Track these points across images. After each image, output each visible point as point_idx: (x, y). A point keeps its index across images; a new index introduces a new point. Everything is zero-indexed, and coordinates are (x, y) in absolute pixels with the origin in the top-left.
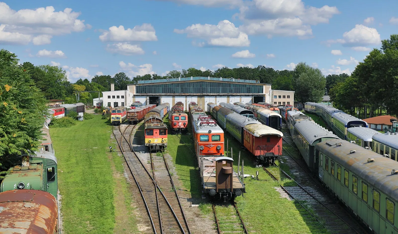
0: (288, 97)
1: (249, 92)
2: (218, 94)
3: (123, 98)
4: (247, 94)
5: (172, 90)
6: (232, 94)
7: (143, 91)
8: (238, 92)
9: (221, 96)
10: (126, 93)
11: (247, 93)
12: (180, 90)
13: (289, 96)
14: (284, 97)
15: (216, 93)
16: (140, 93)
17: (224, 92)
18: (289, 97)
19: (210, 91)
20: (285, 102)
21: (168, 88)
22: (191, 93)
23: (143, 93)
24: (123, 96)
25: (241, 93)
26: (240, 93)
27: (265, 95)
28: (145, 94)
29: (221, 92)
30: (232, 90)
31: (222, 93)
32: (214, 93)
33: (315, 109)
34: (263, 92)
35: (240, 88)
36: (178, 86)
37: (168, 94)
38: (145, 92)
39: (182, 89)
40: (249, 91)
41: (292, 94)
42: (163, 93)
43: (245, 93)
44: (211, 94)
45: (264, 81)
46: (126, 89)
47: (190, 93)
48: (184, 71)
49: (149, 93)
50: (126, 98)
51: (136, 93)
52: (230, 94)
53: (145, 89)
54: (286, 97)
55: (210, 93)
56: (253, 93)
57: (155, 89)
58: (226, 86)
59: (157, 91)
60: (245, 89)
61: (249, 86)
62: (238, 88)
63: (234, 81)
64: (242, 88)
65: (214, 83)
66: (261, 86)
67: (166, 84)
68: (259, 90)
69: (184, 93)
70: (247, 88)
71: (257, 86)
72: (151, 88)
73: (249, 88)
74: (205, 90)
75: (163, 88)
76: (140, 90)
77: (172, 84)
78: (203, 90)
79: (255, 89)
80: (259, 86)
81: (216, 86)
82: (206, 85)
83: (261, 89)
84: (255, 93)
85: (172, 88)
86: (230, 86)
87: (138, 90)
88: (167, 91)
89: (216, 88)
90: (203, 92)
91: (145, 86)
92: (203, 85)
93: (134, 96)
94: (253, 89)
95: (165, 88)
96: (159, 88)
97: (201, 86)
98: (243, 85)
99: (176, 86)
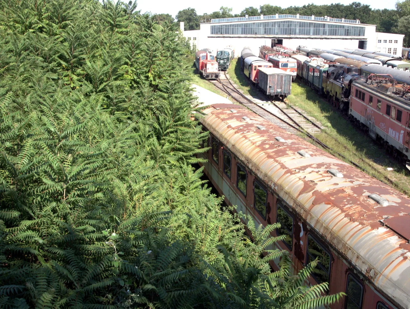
1: (348, 35)
2: (309, 36)
3: (196, 40)
4: (345, 37)
5: (254, 31)
6: (326, 37)
7: (219, 32)
8: (333, 35)
9: (312, 38)
11: (345, 35)
12: (263, 31)
14: (391, 41)
15: (307, 35)
16: (215, 34)
17: (316, 35)
18: (397, 43)
19: (300, 32)
21: (247, 28)
22: (276, 34)
23: (219, 34)
24: (196, 38)
25: (338, 35)
26: (336, 35)
27: (366, 39)
28: (221, 35)
29: (311, 34)
30: (326, 32)
31: (313, 35)
32: (304, 35)
34: (364, 35)
36: (261, 26)
37: (249, 35)
38: (221, 33)
39: (265, 29)
40: (348, 33)
41: (400, 38)
42: (242, 34)
43: (343, 35)
46: (199, 28)
47: (274, 34)
49: (226, 34)
50: (198, 40)
52: (323, 37)
53: (222, 28)
54: (393, 42)
56: (352, 35)
57: (233, 28)
58: (319, 27)
59: (235, 31)
60: (343, 31)
61: (348, 27)
62: (334, 30)
63: (328, 20)
64: (339, 29)
65: (305, 22)
66: (362, 28)
67: (247, 24)
68: (360, 32)
69: (268, 34)
70: (345, 30)
71: (357, 27)
72: (228, 28)
73: (348, 30)
74: (293, 32)
75: (242, 29)
76: (215, 30)
77: (254, 23)
78: (291, 31)
79: (355, 31)
80: (360, 27)
81: (307, 27)
82: (295, 25)
83: (361, 32)
84: (354, 35)
85: (254, 28)
86: (324, 27)
87: (212, 30)
88: (247, 32)
89: (307, 29)
90: (290, 34)
91: (222, 26)
92: (291, 25)
93: (209, 37)
94: (352, 31)
95: (245, 28)
96: (238, 28)
97: (288, 26)
98: (341, 26)
99: (258, 26)
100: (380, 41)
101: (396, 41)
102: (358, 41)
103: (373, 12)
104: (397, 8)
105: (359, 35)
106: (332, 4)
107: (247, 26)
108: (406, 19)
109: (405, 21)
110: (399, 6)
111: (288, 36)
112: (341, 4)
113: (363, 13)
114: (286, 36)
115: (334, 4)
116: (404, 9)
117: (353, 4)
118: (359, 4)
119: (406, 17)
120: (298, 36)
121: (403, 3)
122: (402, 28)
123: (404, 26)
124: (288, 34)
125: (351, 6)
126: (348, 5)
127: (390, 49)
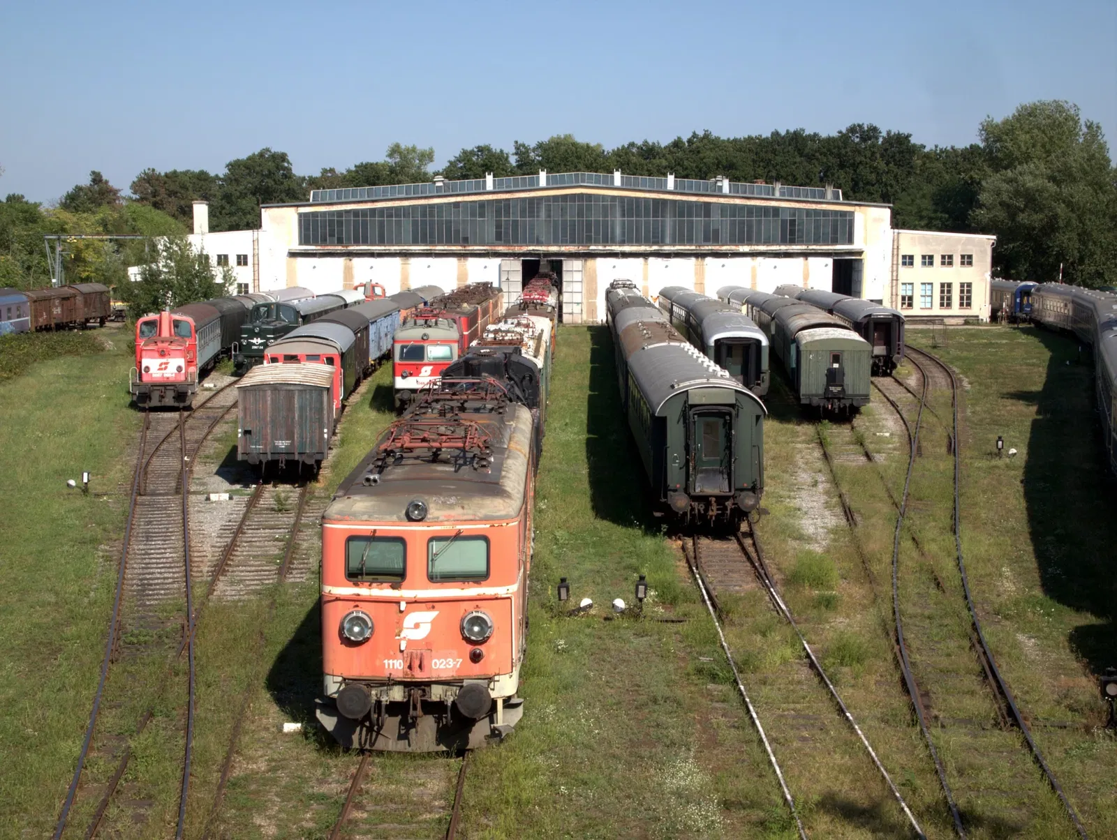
0: (966, 260)
1: (792, 242)
2: (655, 248)
3: (246, 263)
4: (783, 248)
5: (457, 232)
6: (716, 248)
7: (332, 235)
8: (742, 242)
9: (668, 255)
10: (255, 242)
11: (784, 242)
12: (490, 230)
13: (970, 257)
14: (947, 260)
15: (647, 242)
16: (315, 243)
17: (682, 242)
18: (970, 263)
19: (623, 234)
20: (949, 285)
21: (432, 223)
22: (539, 243)
23: (332, 244)
24: (245, 257)
25: (758, 243)
26: (750, 242)
27: (860, 253)
28: (339, 248)
29: (668, 240)
30: (716, 232)
31: (673, 243)
32: (639, 242)
33: (1071, 314)
34: (850, 241)
35: (750, 223)
36: (482, 215)
37: (439, 248)
38: (340, 242)
39: (498, 226)
40: (792, 232)
41: (980, 245)
42: (415, 242)
43: (774, 242)
44: (627, 249)
45: (860, 192)
46: (255, 224)
47: (531, 243)
48: (521, 150)
49: (357, 242)
50: (256, 265)
51: (301, 244)
52: (707, 248)
53: (340, 223)
54: (957, 260)
55: (622, 243)
56: (808, 242)
57: (381, 224)
58: (690, 215)
59: (390, 231)
60: (775, 227)
61: (794, 211)
62: (742, 223)
63: (726, 189)
64: (759, 222)
65: (637, 199)
66: (843, 214)
67: (432, 206)
68: (835, 231)
69: (507, 243)
70: (784, 222)
71: (825, 213)
72: (365, 223)
73: (793, 222)
74: (597, 233)
75: (415, 223)
76: (315, 230)
77: (457, 204)
78: (589, 230)
79: (817, 228)
80: (836, 212)
81: (647, 215)
82: (605, 207)
83: (843, 228)
84: (816, 242)
85: (457, 223)
86: (707, 214)
87: (307, 229)
88: (432, 236)
89: (647, 223)
90: (589, 241)
91: (340, 213)
92: (589, 208)
93: (293, 255)
94: (808, 226)
95: (424, 223)
96: (398, 223)
97: (580, 214)
98: (766, 210)
99: (473, 215)
100: (909, 260)
101: (967, 260)
102: (830, 261)
103: (927, 156)
104: (986, 140)
105: (835, 242)
106: (776, 134)
107: (432, 215)
108: (1010, 181)
109: (1005, 186)
110: (994, 133)
111: (582, 249)
112: (809, 131)
113: (887, 164)
114: (572, 249)
115: (783, 133)
116: (1009, 145)
117: (852, 130)
118: (874, 130)
119: (1009, 173)
120: (617, 249)
121: (1006, 122)
122: (994, 212)
123: (1002, 204)
124: (581, 243)
125: (844, 138)
126: (834, 134)
127: (946, 288)
